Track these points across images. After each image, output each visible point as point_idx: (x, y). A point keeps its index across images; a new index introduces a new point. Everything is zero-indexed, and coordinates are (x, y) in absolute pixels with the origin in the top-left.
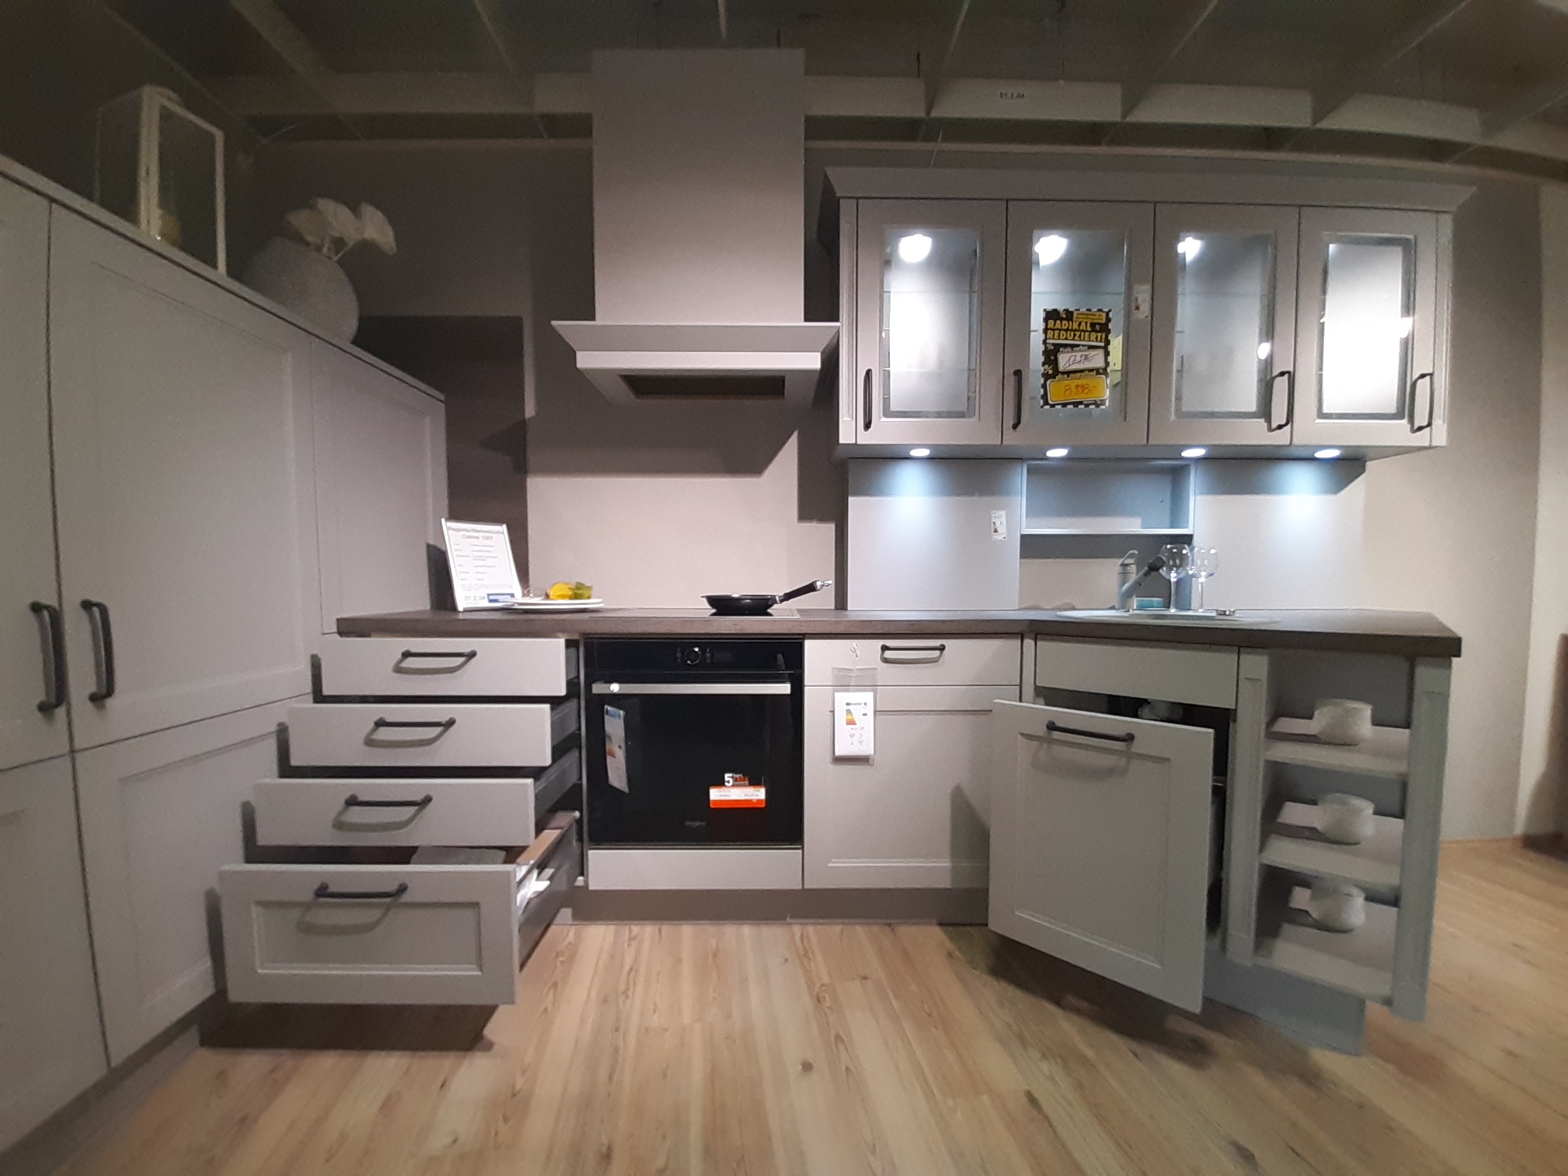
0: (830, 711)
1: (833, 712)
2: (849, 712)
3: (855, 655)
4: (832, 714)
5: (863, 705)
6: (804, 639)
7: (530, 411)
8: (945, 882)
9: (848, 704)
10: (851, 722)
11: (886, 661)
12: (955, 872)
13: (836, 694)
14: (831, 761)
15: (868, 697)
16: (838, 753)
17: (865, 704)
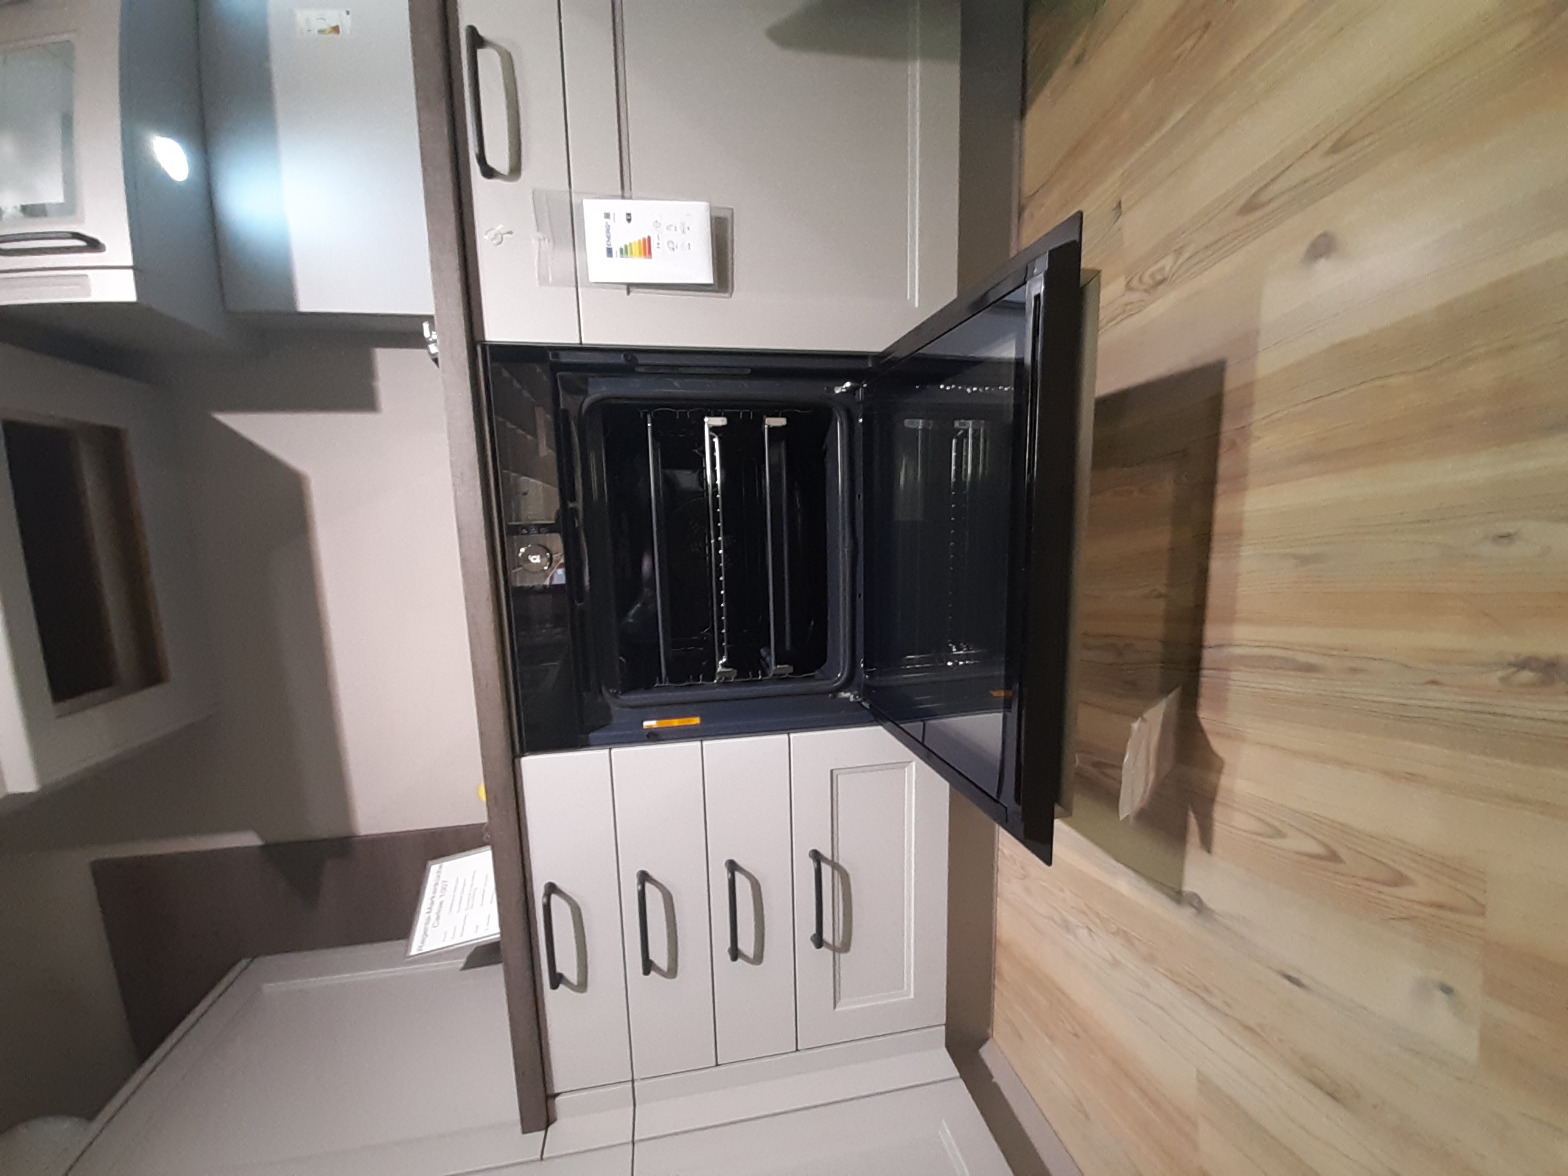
0: (629, 292)
1: (630, 287)
2: (624, 252)
3: (507, 235)
4: (633, 290)
5: (610, 221)
6: (484, 345)
7: (250, 840)
8: (951, 74)
9: (610, 252)
10: (647, 248)
11: (516, 170)
12: (929, 53)
13: (592, 280)
14: (727, 295)
15: (593, 210)
16: (706, 276)
17: (607, 216)
